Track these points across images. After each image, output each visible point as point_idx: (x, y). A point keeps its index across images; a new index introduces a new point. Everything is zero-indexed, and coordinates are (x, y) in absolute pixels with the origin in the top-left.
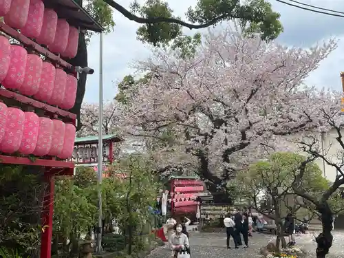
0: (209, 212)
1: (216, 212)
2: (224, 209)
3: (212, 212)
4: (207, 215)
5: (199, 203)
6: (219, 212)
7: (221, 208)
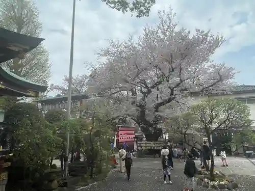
0: (143, 145)
1: (147, 145)
2: (152, 143)
3: (145, 145)
4: (141, 147)
5: (136, 139)
6: (149, 145)
7: (150, 142)
